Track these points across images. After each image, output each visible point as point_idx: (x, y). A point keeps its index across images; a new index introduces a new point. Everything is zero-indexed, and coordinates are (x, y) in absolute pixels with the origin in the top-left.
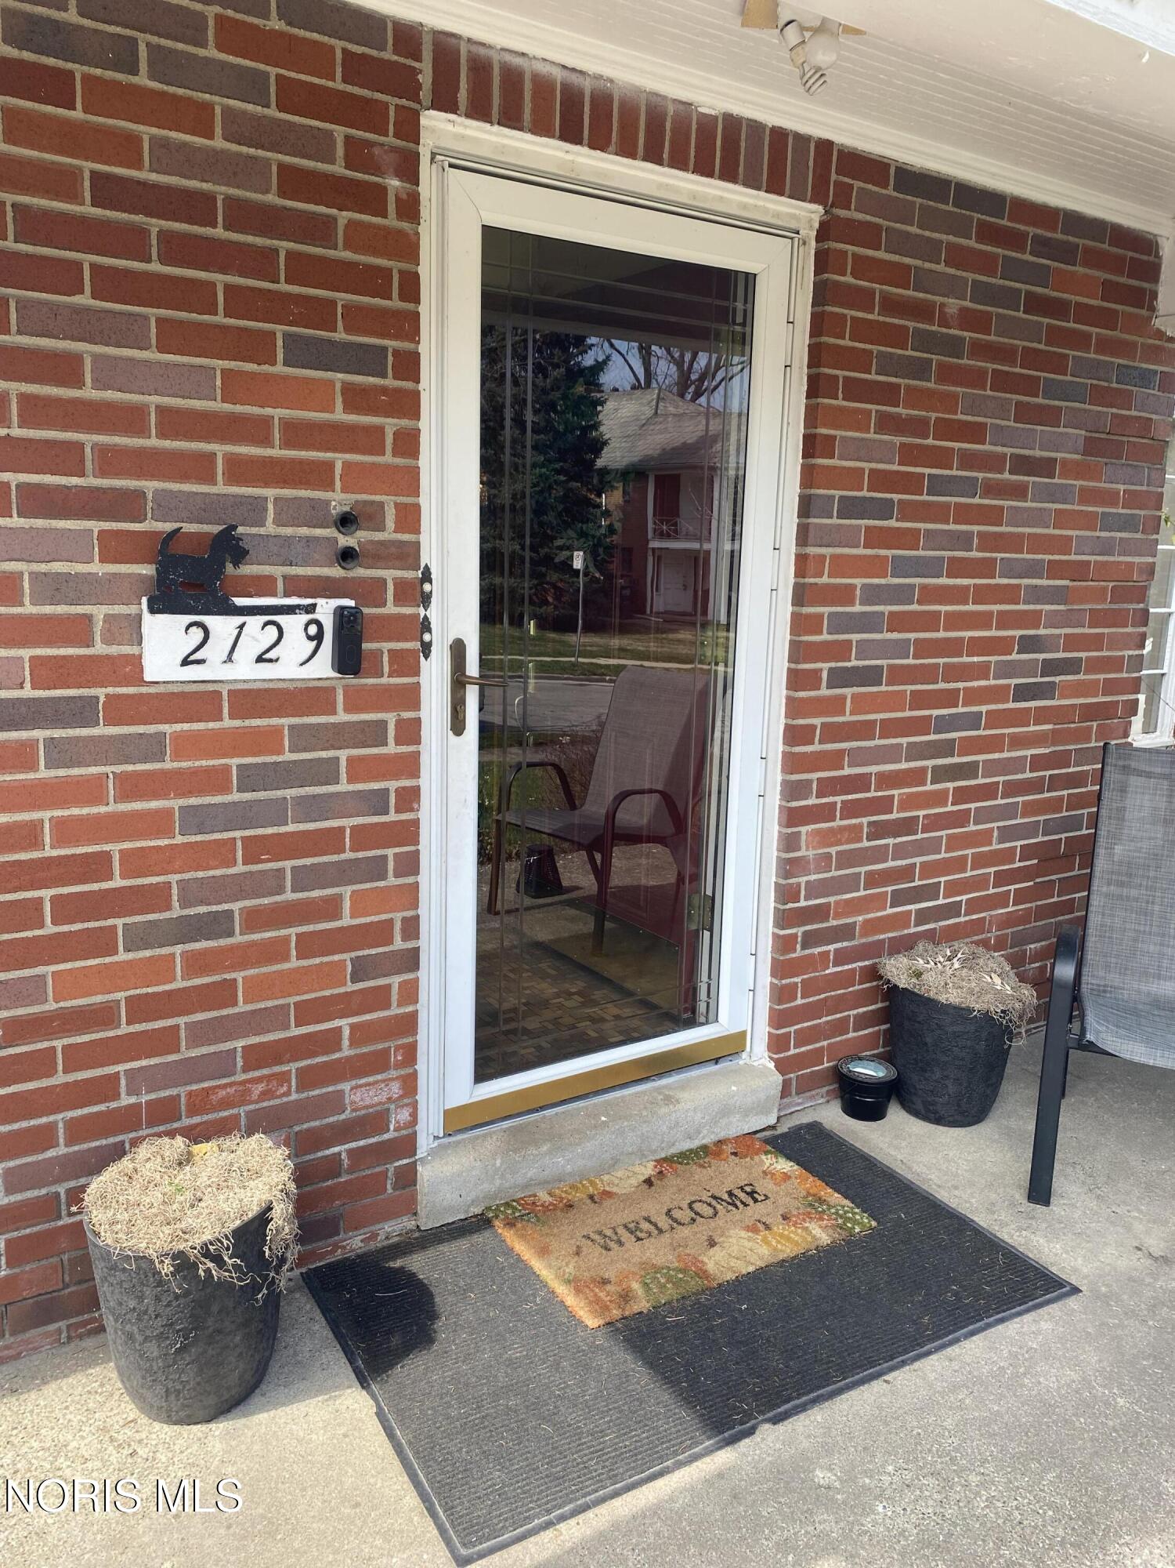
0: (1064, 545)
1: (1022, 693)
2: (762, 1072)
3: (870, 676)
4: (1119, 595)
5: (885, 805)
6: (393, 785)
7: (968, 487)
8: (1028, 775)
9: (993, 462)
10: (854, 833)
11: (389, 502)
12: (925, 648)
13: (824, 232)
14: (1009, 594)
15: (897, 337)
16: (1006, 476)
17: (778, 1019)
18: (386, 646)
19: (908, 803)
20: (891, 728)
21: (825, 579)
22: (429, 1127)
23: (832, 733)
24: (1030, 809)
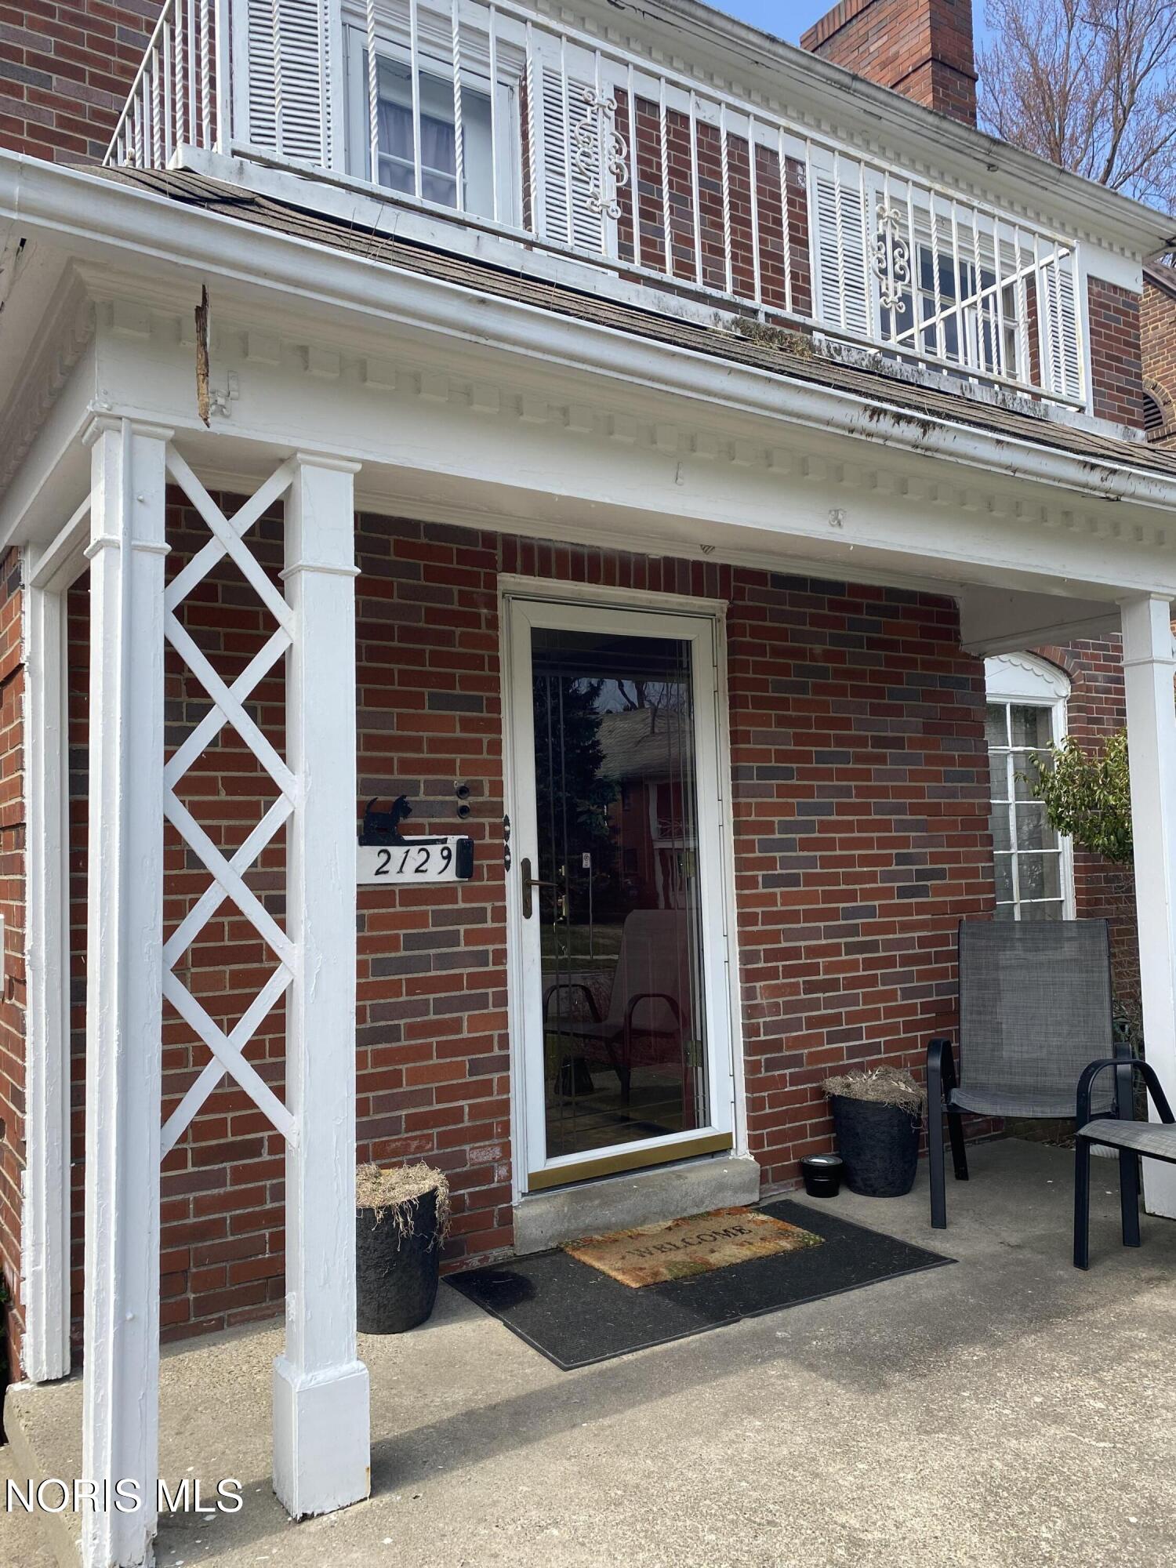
0: (919, 792)
1: (903, 892)
2: (747, 1162)
3: (793, 880)
4: (965, 825)
5: (813, 969)
6: (491, 948)
7: (844, 758)
8: (917, 951)
9: (861, 741)
10: (794, 989)
11: (486, 780)
12: (826, 862)
13: (730, 614)
14: (884, 826)
15: (784, 670)
16: (870, 749)
17: (753, 1123)
18: (486, 862)
19: (830, 968)
20: (810, 916)
21: (753, 818)
22: (520, 1184)
23: (769, 918)
24: (923, 975)
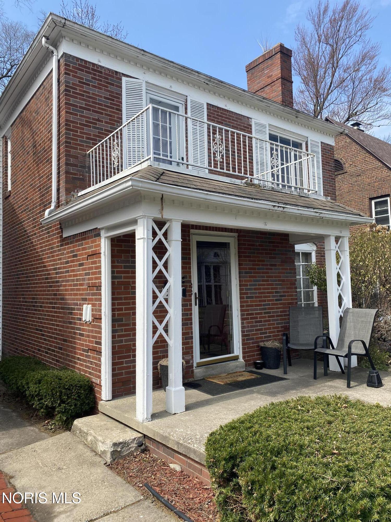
0: (280, 277)
1: (277, 300)
2: (242, 362)
3: (252, 297)
4: (291, 284)
5: (257, 318)
6: (189, 312)
7: (263, 269)
8: (280, 314)
9: (267, 265)
10: (252, 322)
11: (188, 275)
12: (260, 293)
13: (238, 236)
14: (272, 285)
15: (250, 249)
16: (269, 267)
17: (244, 353)
18: (188, 293)
19: (260, 318)
20: (256, 305)
21: (243, 283)
22: (195, 365)
23: (247, 306)
24: (281, 320)
